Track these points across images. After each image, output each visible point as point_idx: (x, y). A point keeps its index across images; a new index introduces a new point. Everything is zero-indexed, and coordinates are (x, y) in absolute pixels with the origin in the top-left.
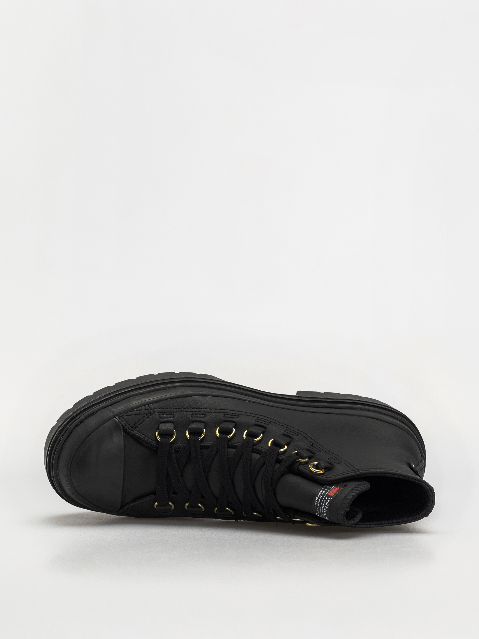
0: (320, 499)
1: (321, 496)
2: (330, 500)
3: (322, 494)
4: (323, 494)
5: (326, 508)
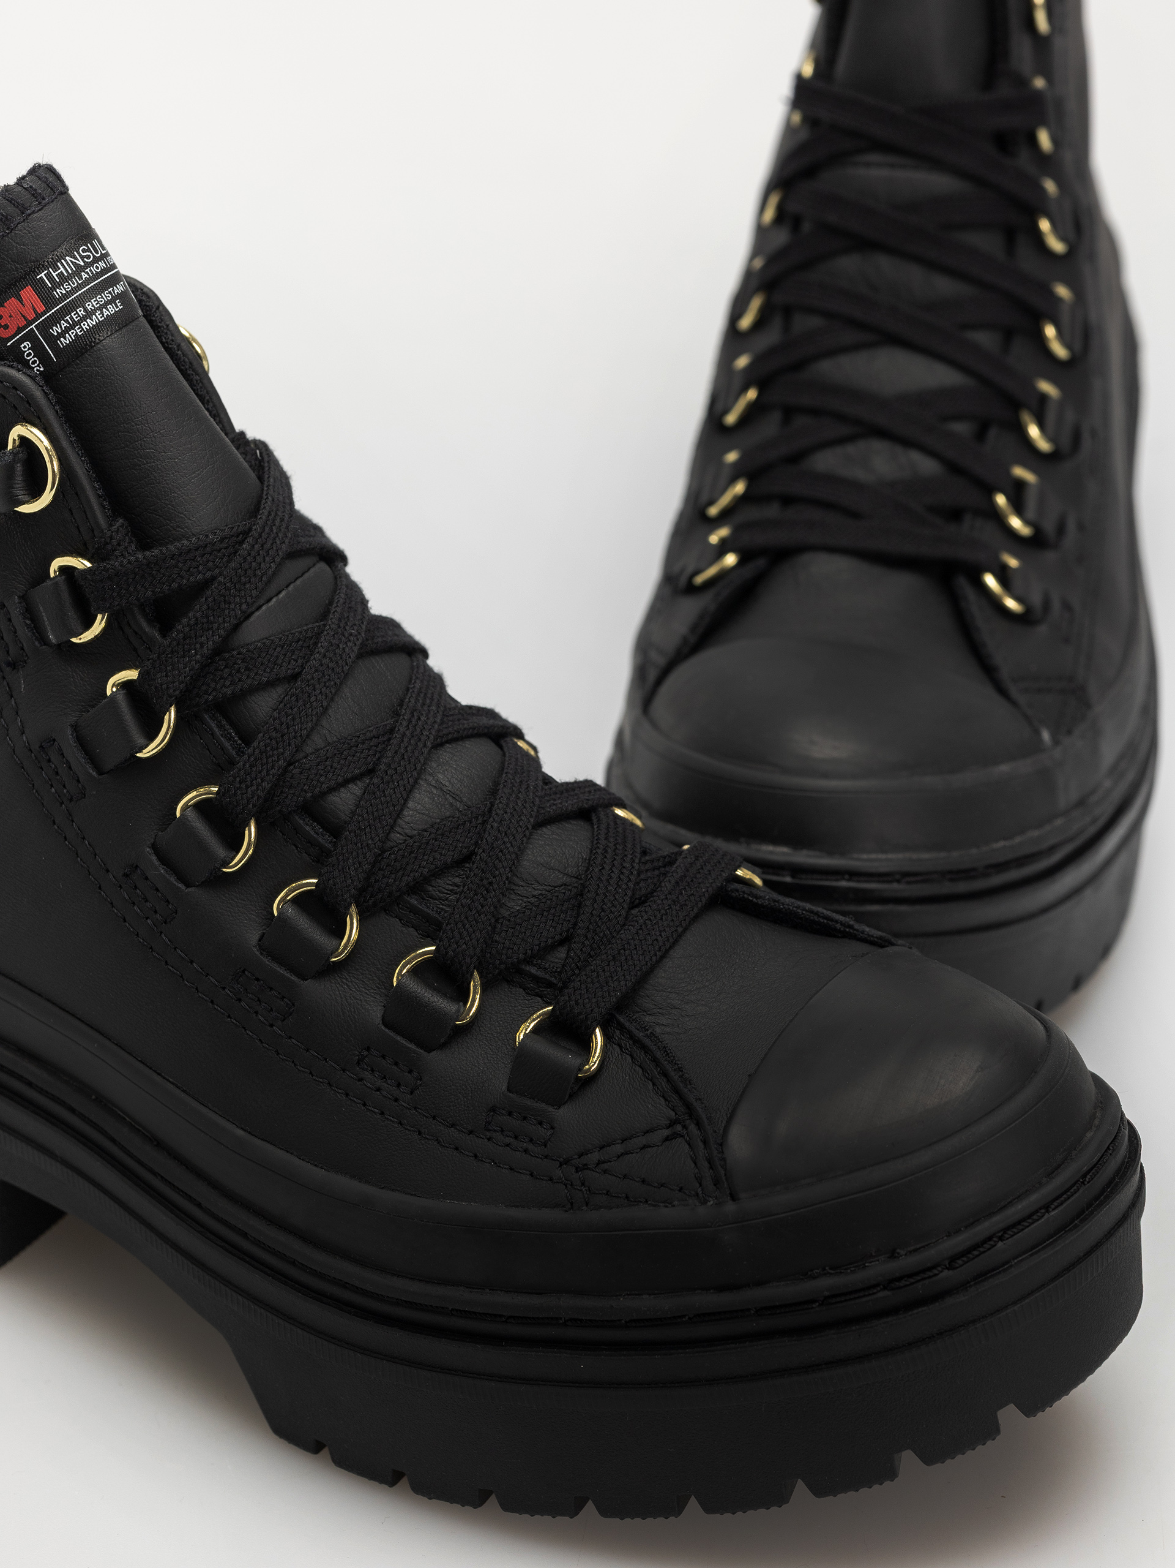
0: (85, 310)
1: (71, 318)
2: (49, 276)
3: (67, 321)
4: (64, 324)
5: (82, 257)
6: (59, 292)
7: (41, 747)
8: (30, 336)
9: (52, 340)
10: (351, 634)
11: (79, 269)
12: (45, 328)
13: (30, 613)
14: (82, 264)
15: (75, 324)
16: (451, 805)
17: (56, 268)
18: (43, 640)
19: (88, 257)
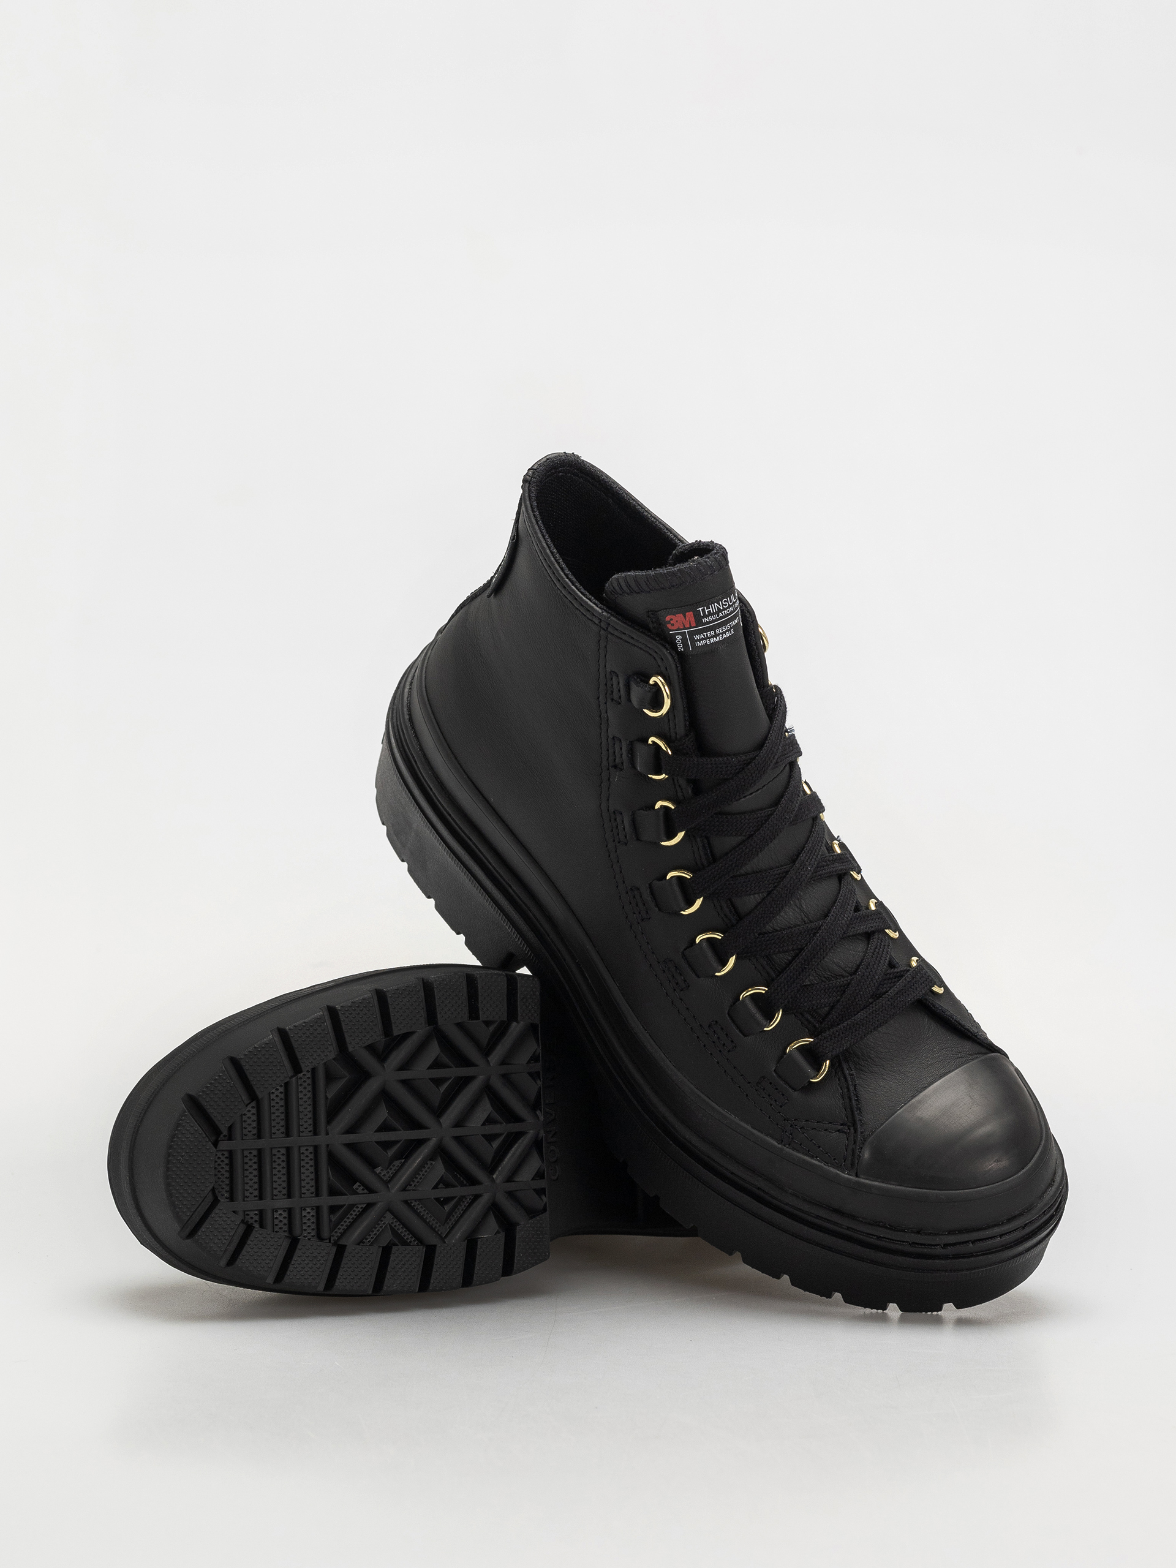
0: (715, 633)
1: (707, 635)
2: (703, 610)
3: (704, 635)
4: (702, 636)
5: (723, 605)
6: (705, 620)
7: (614, 812)
8: (683, 634)
9: (693, 641)
10: (786, 818)
11: (720, 611)
12: (692, 634)
13: (631, 752)
14: (722, 608)
15: (708, 638)
16: (802, 919)
17: (708, 608)
18: (634, 766)
19: (726, 605)
